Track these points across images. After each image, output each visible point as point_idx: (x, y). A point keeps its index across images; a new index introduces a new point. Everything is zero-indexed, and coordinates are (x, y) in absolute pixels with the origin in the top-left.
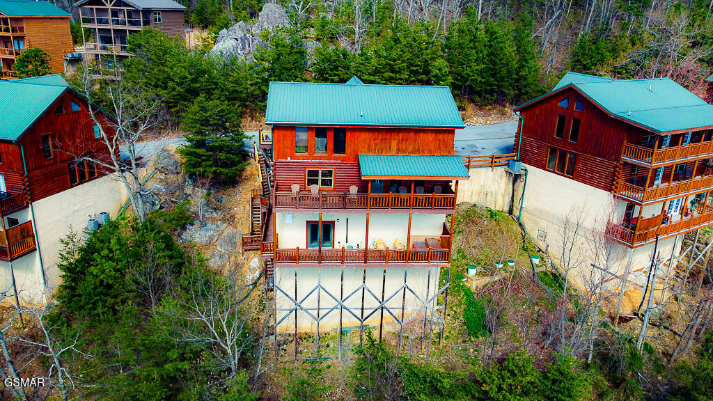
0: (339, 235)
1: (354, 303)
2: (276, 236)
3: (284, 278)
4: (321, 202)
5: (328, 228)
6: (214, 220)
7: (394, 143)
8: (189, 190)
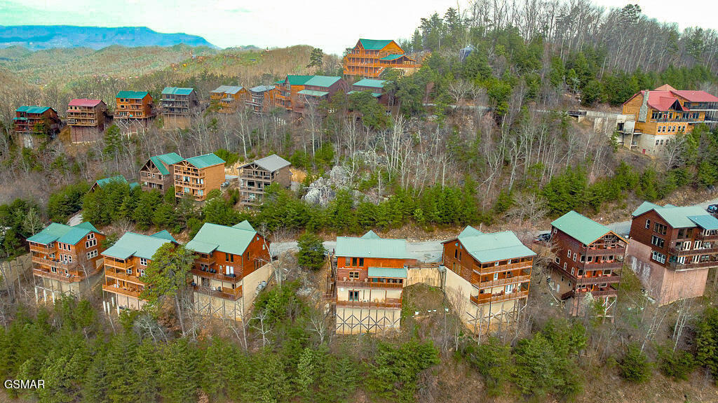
0: (361, 295)
1: (365, 323)
2: (337, 296)
3: (340, 311)
4: (354, 285)
5: (357, 294)
6: (310, 286)
7: (381, 264)
8: (300, 272)
